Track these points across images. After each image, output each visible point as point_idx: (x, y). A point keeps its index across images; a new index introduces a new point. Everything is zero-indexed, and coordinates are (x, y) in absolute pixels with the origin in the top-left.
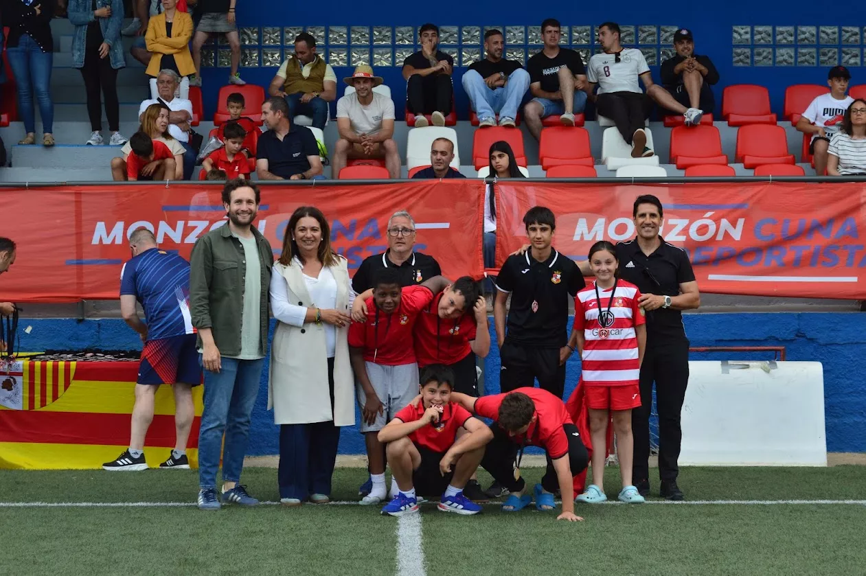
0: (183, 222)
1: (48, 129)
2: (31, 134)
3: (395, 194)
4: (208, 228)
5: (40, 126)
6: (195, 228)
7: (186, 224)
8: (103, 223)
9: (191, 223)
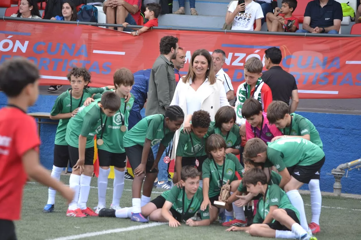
0: (232, 53)
1: (193, 5)
2: (182, 8)
3: (350, 44)
4: (245, 58)
5: (188, 4)
6: (237, 57)
7: (233, 55)
8: (190, 52)
9: (236, 54)
